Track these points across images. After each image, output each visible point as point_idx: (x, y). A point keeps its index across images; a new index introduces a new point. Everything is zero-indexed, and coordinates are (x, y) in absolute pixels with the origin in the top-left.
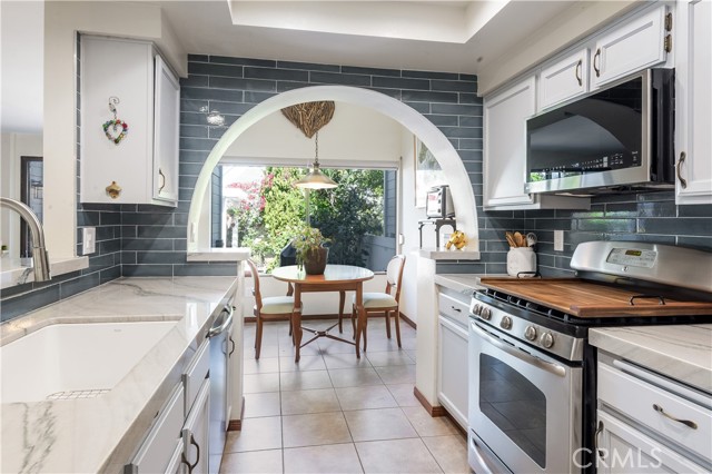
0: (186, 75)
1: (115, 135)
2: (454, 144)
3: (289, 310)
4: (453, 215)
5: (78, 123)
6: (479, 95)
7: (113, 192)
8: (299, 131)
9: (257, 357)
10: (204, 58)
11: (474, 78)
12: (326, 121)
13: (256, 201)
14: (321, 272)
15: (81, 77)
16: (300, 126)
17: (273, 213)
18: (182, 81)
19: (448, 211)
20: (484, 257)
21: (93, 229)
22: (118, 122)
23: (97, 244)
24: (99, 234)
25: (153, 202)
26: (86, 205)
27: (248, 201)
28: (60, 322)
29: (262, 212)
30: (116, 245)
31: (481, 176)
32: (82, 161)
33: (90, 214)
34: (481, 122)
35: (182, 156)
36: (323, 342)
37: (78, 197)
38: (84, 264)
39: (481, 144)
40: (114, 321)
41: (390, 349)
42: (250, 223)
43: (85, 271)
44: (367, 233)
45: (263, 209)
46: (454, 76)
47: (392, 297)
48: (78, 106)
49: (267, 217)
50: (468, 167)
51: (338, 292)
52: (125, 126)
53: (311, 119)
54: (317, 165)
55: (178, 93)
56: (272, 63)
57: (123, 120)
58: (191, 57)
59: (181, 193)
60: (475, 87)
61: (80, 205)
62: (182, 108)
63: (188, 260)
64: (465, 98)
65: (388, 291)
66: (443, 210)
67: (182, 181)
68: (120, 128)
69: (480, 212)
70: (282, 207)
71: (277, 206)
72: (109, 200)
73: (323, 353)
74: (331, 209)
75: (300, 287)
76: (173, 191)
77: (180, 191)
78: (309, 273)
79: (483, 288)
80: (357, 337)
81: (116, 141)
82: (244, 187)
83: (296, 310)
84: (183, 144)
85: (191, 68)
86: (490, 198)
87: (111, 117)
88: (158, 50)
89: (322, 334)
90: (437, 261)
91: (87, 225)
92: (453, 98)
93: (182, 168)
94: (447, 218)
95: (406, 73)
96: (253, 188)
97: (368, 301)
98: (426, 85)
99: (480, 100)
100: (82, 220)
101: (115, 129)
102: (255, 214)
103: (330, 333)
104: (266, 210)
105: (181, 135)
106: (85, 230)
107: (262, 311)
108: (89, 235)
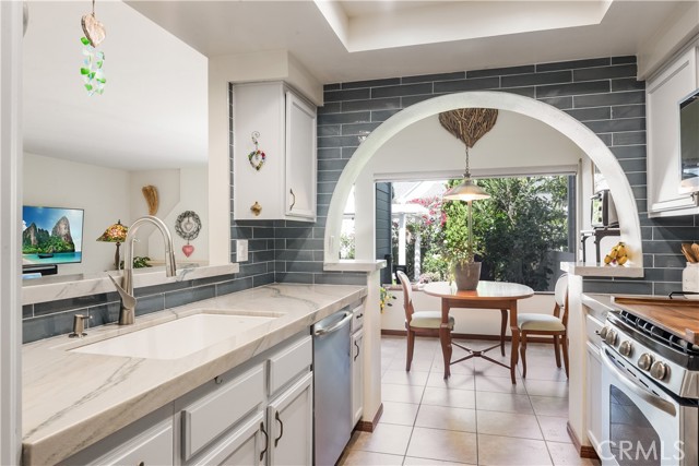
0: (322, 104)
1: (257, 163)
2: (607, 141)
3: (437, 325)
4: (616, 225)
5: (231, 156)
6: (638, 78)
7: (256, 210)
8: (459, 142)
9: (408, 370)
10: (337, 86)
11: (633, 59)
12: (489, 128)
13: (438, 216)
14: (473, 288)
15: (234, 119)
16: (459, 136)
17: (454, 228)
18: (320, 110)
19: (611, 220)
20: (648, 274)
21: (246, 241)
22: (259, 152)
23: (250, 254)
24: (252, 246)
25: (285, 218)
26: (238, 222)
27: (430, 217)
28: (204, 312)
29: (444, 227)
30: (270, 256)
31: (645, 176)
32: (235, 186)
33: (242, 229)
34: (643, 110)
35: (320, 177)
36: (478, 363)
37: (232, 215)
38: (235, 269)
39: (644, 136)
40: (240, 314)
41: (558, 379)
42: (433, 239)
43: (238, 275)
44: (550, 249)
45: (444, 224)
46: (604, 61)
47: (560, 320)
48: (231, 142)
49: (448, 233)
50: (625, 166)
51: (499, 311)
52: (263, 155)
53: (471, 127)
54: (467, 175)
55: (314, 121)
56: (396, 80)
57: (262, 150)
58: (326, 87)
59: (319, 209)
60: (634, 70)
61: (233, 222)
62: (319, 133)
63: (325, 269)
64: (618, 85)
65: (556, 313)
66: (605, 219)
67: (320, 199)
68: (260, 157)
69: (643, 220)
70: (464, 222)
71: (458, 220)
72: (253, 217)
73: (477, 373)
74: (510, 221)
75: (448, 303)
76: (310, 208)
77: (318, 208)
78: (461, 289)
79: (618, 309)
80: (514, 361)
81: (258, 168)
82: (424, 203)
83: (445, 326)
84: (320, 166)
85: (327, 97)
86: (655, 201)
87: (253, 149)
88: (290, 88)
89: (477, 354)
90: (584, 277)
91: (240, 238)
92: (604, 86)
93: (319, 188)
94: (609, 227)
95: (540, 67)
96: (435, 203)
97: (527, 322)
98: (567, 77)
99: (642, 84)
100: (236, 234)
101: (257, 157)
102: (437, 229)
103: (486, 354)
104: (448, 225)
105: (318, 158)
106: (238, 242)
107: (412, 324)
108: (242, 247)
